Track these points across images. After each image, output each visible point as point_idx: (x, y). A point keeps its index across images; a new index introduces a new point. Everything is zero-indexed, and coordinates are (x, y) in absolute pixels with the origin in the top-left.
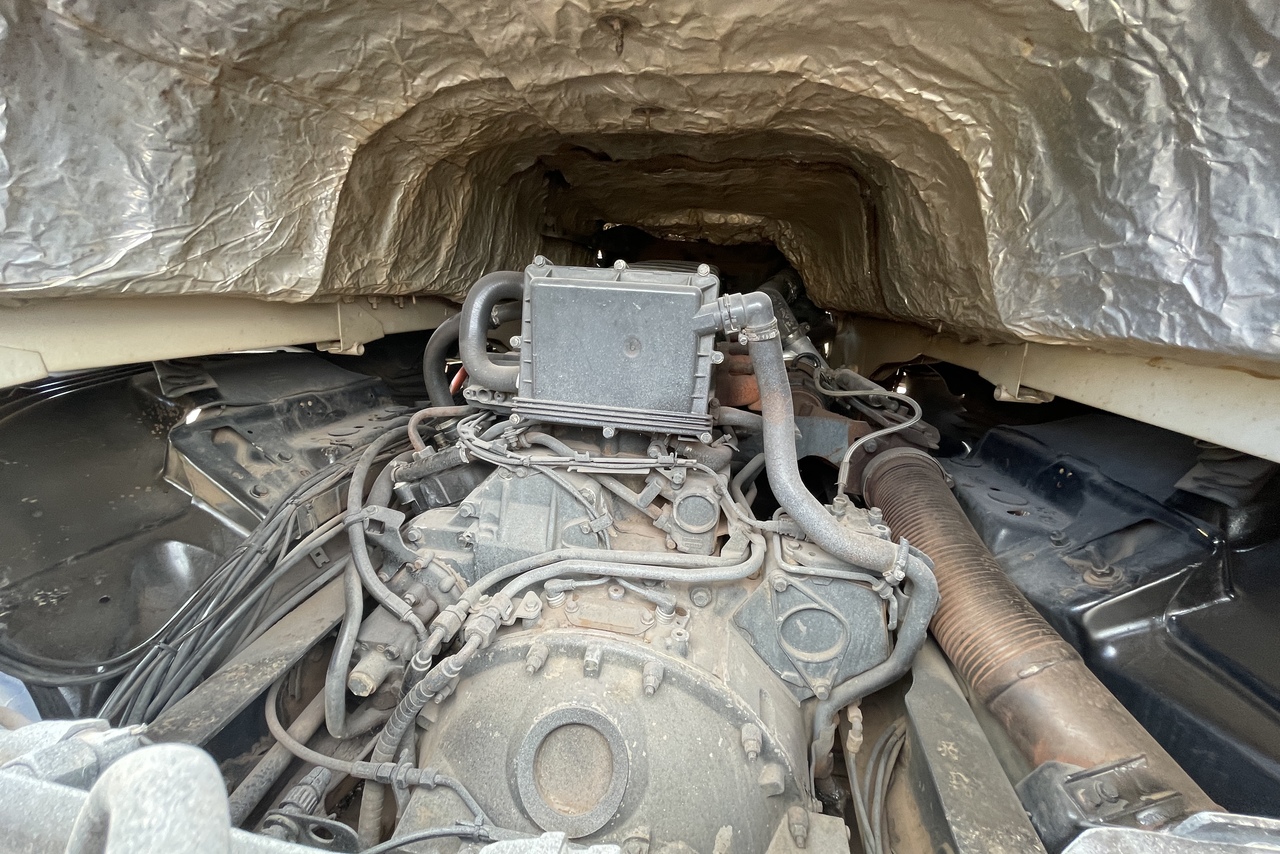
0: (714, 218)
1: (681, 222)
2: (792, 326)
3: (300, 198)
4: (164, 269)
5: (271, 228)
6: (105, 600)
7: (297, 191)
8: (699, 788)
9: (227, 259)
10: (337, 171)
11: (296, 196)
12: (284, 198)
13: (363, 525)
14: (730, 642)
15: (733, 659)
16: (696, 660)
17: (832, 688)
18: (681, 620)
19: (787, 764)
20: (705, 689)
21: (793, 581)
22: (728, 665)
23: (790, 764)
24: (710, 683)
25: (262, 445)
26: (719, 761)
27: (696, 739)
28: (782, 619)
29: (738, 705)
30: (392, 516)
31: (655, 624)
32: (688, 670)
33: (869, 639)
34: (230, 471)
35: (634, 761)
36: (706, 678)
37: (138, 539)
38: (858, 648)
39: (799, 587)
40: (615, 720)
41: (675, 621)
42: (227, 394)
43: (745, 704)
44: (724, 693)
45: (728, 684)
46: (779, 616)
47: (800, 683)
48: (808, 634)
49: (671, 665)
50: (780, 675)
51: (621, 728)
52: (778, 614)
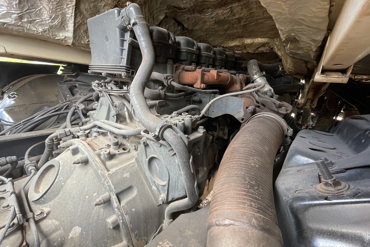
0: (248, 41)
1: (237, 44)
2: (256, 72)
3: (60, 10)
4: (13, 22)
5: (50, 18)
7: (59, 9)
8: (74, 206)
9: (38, 25)
10: (71, 4)
11: (58, 10)
12: (53, 10)
13: (75, 107)
14: (130, 164)
15: (124, 169)
16: (109, 163)
17: (166, 200)
18: (121, 151)
19: (120, 218)
20: (97, 171)
21: (148, 142)
22: (118, 169)
23: (122, 219)
24: (100, 170)
25: (81, 91)
26: (89, 201)
27: (85, 188)
28: (148, 159)
29: (106, 183)
30: (82, 106)
31: (109, 148)
32: (95, 162)
33: (177, 181)
34: (67, 94)
35: (56, 184)
36: (100, 168)
37: (43, 104)
38: (174, 184)
39: (152, 145)
40: (61, 168)
41: (118, 150)
42: (79, 78)
43: (111, 184)
44: (103, 176)
45: (109, 174)
46: (147, 158)
47: (157, 193)
48: (159, 171)
49: (91, 158)
50: (151, 187)
51: (61, 171)
52: (147, 157)
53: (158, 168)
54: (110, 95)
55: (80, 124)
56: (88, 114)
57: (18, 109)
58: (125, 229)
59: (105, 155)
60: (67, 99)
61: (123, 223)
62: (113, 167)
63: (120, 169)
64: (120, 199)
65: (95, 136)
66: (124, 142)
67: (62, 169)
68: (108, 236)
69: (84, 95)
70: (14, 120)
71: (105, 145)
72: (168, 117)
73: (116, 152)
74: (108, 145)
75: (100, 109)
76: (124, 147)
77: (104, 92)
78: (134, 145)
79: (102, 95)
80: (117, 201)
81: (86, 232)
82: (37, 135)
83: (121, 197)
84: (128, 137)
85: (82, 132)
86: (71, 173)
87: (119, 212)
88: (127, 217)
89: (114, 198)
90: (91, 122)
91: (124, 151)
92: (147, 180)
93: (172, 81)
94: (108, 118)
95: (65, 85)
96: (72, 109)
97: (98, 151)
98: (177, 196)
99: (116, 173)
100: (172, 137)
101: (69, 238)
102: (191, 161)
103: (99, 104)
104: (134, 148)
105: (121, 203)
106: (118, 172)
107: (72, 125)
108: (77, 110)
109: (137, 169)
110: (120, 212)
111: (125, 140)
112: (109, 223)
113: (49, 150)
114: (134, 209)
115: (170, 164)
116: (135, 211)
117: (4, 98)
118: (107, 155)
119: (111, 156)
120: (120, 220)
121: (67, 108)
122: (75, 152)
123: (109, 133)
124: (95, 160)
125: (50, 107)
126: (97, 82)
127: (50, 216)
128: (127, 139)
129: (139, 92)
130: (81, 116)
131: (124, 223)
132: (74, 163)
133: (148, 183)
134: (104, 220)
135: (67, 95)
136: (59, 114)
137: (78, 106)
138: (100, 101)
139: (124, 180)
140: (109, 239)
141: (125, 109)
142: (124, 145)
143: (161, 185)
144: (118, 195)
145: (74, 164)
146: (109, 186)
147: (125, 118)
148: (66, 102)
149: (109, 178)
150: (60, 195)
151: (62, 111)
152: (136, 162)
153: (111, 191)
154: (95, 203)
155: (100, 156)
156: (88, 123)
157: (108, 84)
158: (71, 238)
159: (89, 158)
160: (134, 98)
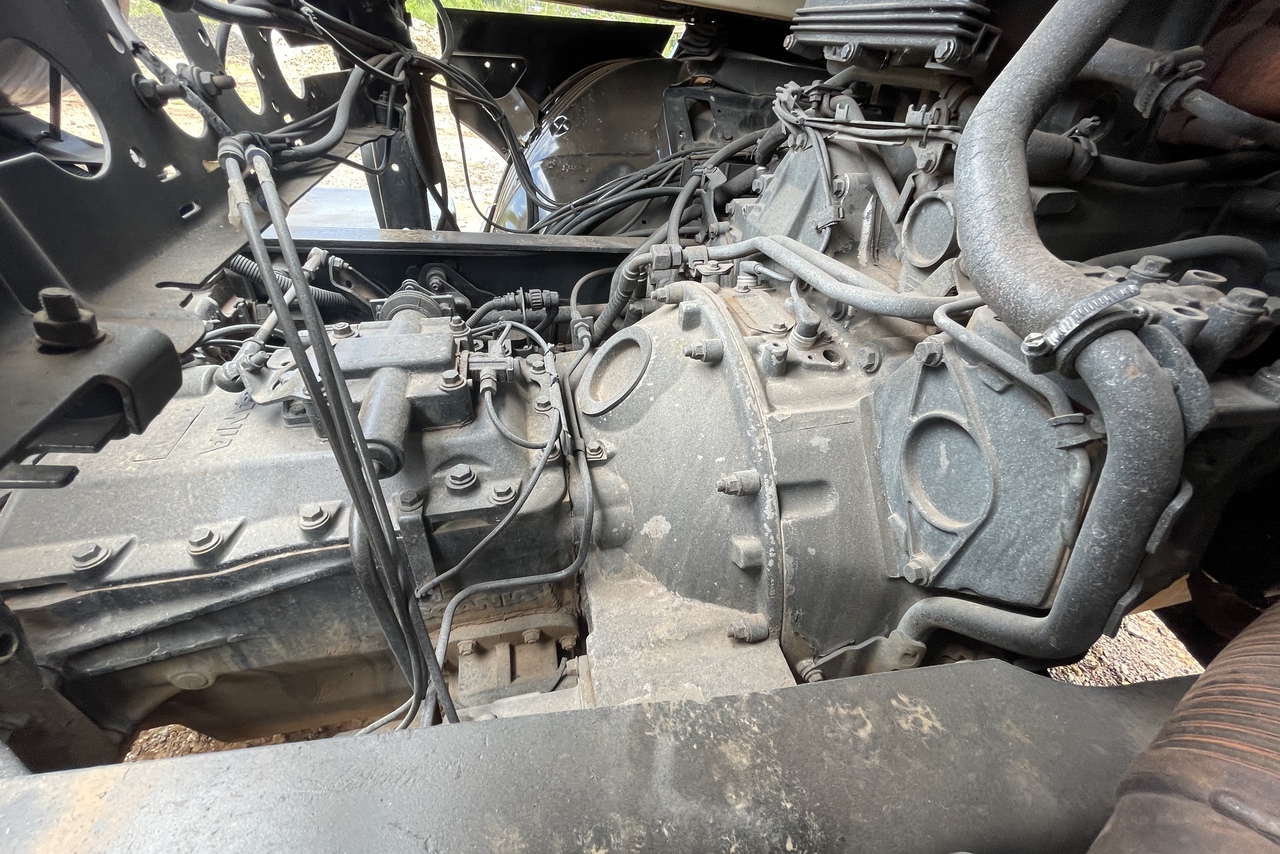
6: (582, 181)
8: (666, 464)
13: (699, 178)
14: (841, 411)
15: (818, 419)
16: (776, 385)
17: (934, 580)
18: (818, 359)
19: (771, 555)
20: (740, 399)
21: (949, 358)
22: (801, 415)
23: (776, 560)
24: (749, 398)
25: (719, 123)
26: (703, 469)
27: (699, 432)
28: (915, 420)
29: (758, 442)
30: (718, 178)
31: (782, 338)
32: (742, 370)
33: (1024, 542)
34: (681, 129)
35: (638, 393)
36: (751, 391)
37: (619, 158)
38: (1000, 547)
39: (959, 375)
40: (653, 357)
41: (809, 353)
42: (722, 75)
43: (771, 452)
44: (756, 419)
45: (771, 419)
46: (913, 415)
47: (902, 542)
48: (947, 475)
49: (732, 353)
50: (886, 512)
51: (653, 365)
52: (914, 410)
53: (945, 462)
54: (828, 143)
55: (700, 237)
56: (729, 207)
57: (566, 167)
58: (775, 587)
59: (773, 356)
60: (679, 147)
61: (775, 569)
62: (787, 400)
63: (806, 414)
64: (784, 502)
65: (746, 288)
66: (833, 329)
67: (655, 360)
68: (724, 579)
69: (723, 137)
70: (556, 196)
71: (775, 326)
72: (1099, 275)
73: (801, 356)
74: (783, 326)
75: (776, 194)
76: (830, 347)
77: (814, 128)
78: (868, 351)
79: (798, 143)
80: (776, 505)
81: (680, 540)
82: (598, 249)
83: (787, 497)
84: (851, 318)
85: (713, 266)
86: (675, 377)
87: (772, 537)
88: (787, 561)
89: (769, 492)
90: (731, 236)
91: (826, 362)
92: (879, 484)
93: (1198, 85)
94: (794, 232)
95: (680, 99)
96: (692, 181)
97: (750, 339)
98: (989, 586)
99: (792, 422)
100: (1133, 374)
101: (642, 533)
102: (1177, 504)
103: (775, 177)
104: (866, 363)
105: (783, 516)
106: (798, 423)
107: (681, 235)
108: (702, 190)
109: (856, 437)
110: (775, 539)
111: (836, 324)
112: (737, 549)
113: (623, 298)
114: (814, 550)
115: (1021, 472)
116: (816, 556)
117: (543, 131)
118: (778, 358)
119: (787, 367)
120: (768, 560)
121: (677, 178)
122: (691, 321)
123: (793, 285)
124: (741, 363)
125: (633, 169)
126: (792, 86)
127: (614, 463)
128: (847, 322)
129: (1012, 136)
130: (708, 210)
131: (776, 572)
132: (689, 355)
133: (879, 497)
134: (728, 535)
135: (680, 133)
136: (651, 196)
137: (708, 175)
138: (782, 166)
139: (808, 455)
140: (725, 586)
141: (869, 207)
142: (832, 342)
143: (937, 525)
144: (781, 489)
145: (687, 355)
146: (765, 454)
147: (856, 244)
148: (674, 158)
149: (768, 431)
150: (640, 424)
151: (660, 188)
152: (862, 411)
153: (768, 471)
154: (719, 483)
155: (756, 355)
156: (722, 239)
157: (831, 97)
158: (646, 535)
159: (728, 353)
160: (976, 162)
